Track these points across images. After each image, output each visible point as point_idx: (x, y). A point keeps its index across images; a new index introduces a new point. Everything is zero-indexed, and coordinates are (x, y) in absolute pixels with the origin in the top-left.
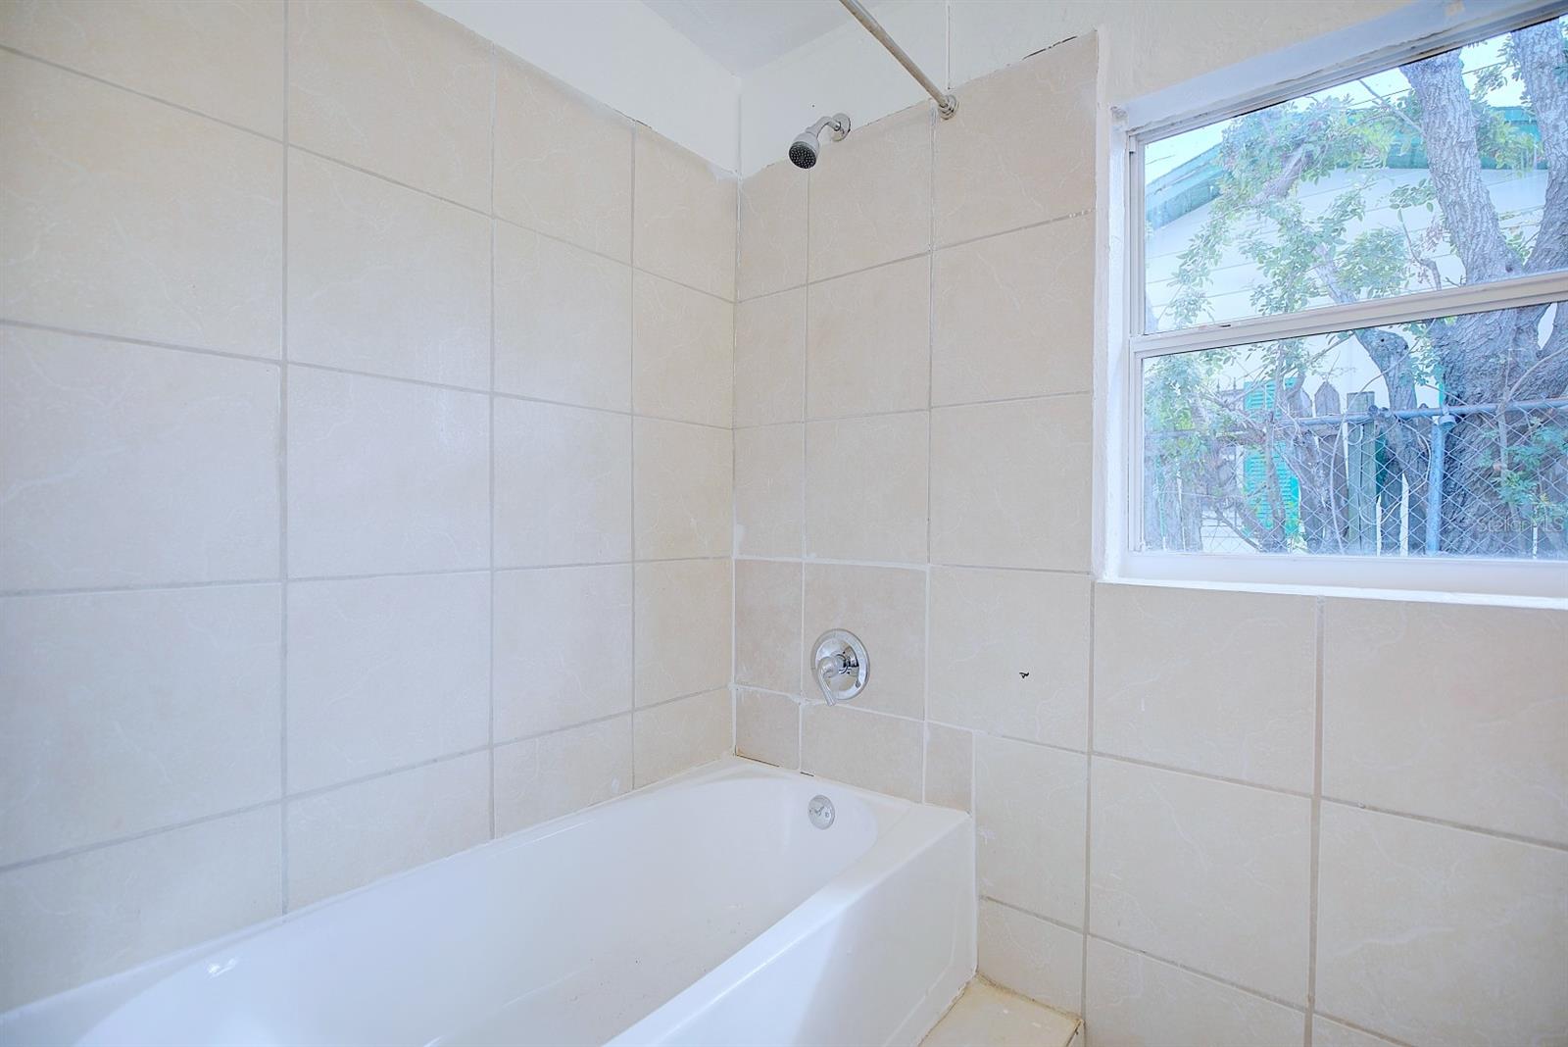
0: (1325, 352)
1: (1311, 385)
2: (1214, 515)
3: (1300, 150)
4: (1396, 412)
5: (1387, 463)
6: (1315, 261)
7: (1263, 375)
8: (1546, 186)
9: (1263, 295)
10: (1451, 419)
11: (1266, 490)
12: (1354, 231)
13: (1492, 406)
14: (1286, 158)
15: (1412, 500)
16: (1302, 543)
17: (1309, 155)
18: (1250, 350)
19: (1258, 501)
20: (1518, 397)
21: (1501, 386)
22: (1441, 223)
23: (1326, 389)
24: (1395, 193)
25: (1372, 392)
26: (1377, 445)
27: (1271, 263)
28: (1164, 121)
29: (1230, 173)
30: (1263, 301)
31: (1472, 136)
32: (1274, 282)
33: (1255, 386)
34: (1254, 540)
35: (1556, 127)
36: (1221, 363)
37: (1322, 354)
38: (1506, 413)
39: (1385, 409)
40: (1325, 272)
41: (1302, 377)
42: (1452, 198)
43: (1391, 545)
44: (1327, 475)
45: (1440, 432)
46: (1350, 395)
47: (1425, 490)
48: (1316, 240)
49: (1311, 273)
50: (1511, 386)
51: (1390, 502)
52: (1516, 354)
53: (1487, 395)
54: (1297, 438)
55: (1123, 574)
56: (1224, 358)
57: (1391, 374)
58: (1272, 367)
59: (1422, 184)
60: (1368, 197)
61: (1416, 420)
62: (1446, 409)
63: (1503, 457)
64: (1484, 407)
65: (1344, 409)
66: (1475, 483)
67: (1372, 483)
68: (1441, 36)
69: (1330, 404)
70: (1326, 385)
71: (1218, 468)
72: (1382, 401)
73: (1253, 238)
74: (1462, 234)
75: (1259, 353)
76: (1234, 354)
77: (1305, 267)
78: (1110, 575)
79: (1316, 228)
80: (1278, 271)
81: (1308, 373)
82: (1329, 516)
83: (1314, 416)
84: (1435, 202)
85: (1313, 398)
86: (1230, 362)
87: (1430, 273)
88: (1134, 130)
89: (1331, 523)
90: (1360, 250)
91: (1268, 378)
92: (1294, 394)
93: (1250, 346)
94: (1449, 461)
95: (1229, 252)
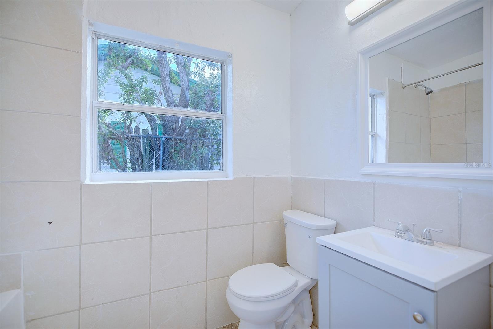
0: (137, 117)
1: (133, 126)
2: (106, 162)
3: (131, 58)
4: (153, 136)
5: (151, 149)
6: (136, 91)
7: (121, 120)
8: (181, 90)
9: (122, 97)
10: (164, 139)
11: (122, 154)
12: (145, 86)
13: (172, 137)
14: (127, 59)
15: (156, 158)
16: (131, 170)
17: (133, 61)
18: (117, 112)
19: (119, 157)
20: (176, 136)
21: (173, 133)
22: (162, 91)
23: (137, 128)
24: (153, 80)
25: (148, 130)
26: (149, 144)
27: (124, 88)
28: (105, 34)
29: (110, 56)
30: (122, 98)
31: (169, 73)
32: (125, 94)
33: (119, 123)
34: (118, 169)
35: (182, 78)
36: (109, 114)
37: (136, 117)
38: (174, 139)
39: (151, 135)
40: (137, 95)
41: (131, 123)
42: (165, 86)
43: (151, 169)
44: (138, 151)
45: (162, 142)
46: (143, 130)
47: (159, 156)
48: (136, 85)
49: (134, 94)
50: (175, 133)
51: (152, 158)
52: (176, 126)
53: (171, 134)
54: (130, 140)
55: (91, 180)
56: (109, 113)
57: (152, 126)
58: (123, 118)
59: (159, 80)
60: (148, 78)
61: (157, 138)
62: (163, 136)
63: (173, 149)
64: (170, 137)
65: (141, 134)
66: (168, 155)
67: (148, 153)
68: (174, 49)
69: (138, 131)
70: (137, 126)
71: (107, 147)
72: (150, 132)
73: (119, 79)
74: (167, 95)
75: (120, 113)
76: (112, 112)
77: (133, 92)
78: (87, 181)
79: (136, 82)
80: (126, 91)
81: (133, 122)
82: (138, 162)
83: (134, 134)
84: (161, 85)
85: (133, 129)
86: (111, 115)
87: (160, 102)
88: (95, 32)
89: (139, 164)
90: (146, 92)
91: (122, 121)
92: (129, 127)
93: (117, 111)
94: (164, 150)
95: (110, 80)
